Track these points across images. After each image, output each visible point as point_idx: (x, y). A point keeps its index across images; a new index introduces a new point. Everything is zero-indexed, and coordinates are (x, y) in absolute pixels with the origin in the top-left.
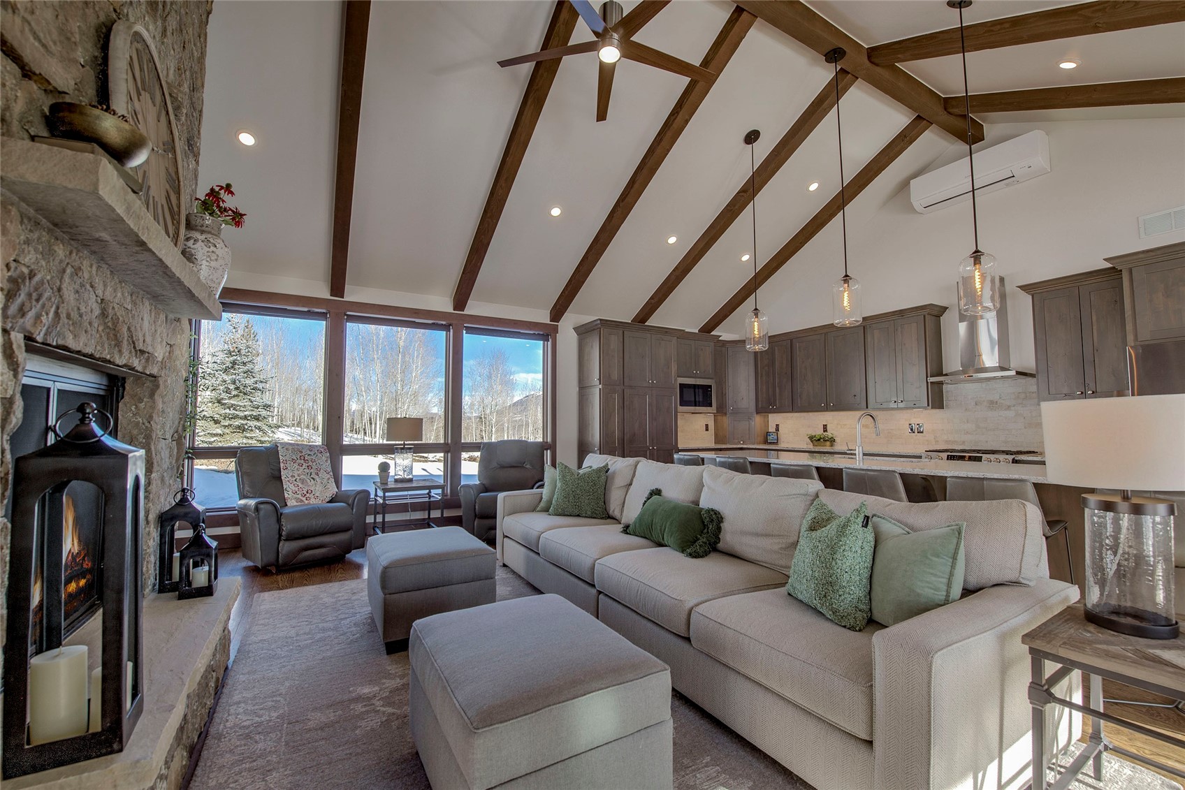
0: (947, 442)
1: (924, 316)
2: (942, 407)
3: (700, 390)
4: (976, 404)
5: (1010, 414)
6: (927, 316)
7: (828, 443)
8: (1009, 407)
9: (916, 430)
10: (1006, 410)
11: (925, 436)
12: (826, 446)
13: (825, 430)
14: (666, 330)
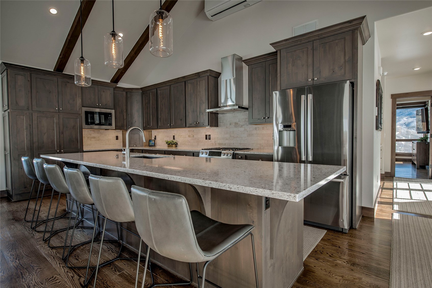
0: (219, 144)
1: (208, 77)
2: (217, 126)
3: (103, 116)
4: (230, 125)
5: (242, 129)
6: (209, 76)
7: (174, 146)
8: (242, 126)
9: (208, 137)
10: (241, 127)
11: (211, 141)
12: (173, 147)
13: (174, 139)
14: (71, 77)
